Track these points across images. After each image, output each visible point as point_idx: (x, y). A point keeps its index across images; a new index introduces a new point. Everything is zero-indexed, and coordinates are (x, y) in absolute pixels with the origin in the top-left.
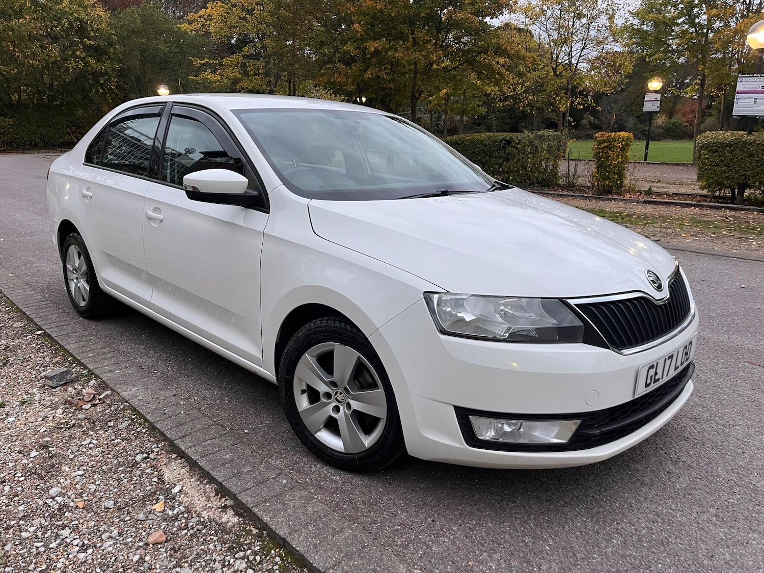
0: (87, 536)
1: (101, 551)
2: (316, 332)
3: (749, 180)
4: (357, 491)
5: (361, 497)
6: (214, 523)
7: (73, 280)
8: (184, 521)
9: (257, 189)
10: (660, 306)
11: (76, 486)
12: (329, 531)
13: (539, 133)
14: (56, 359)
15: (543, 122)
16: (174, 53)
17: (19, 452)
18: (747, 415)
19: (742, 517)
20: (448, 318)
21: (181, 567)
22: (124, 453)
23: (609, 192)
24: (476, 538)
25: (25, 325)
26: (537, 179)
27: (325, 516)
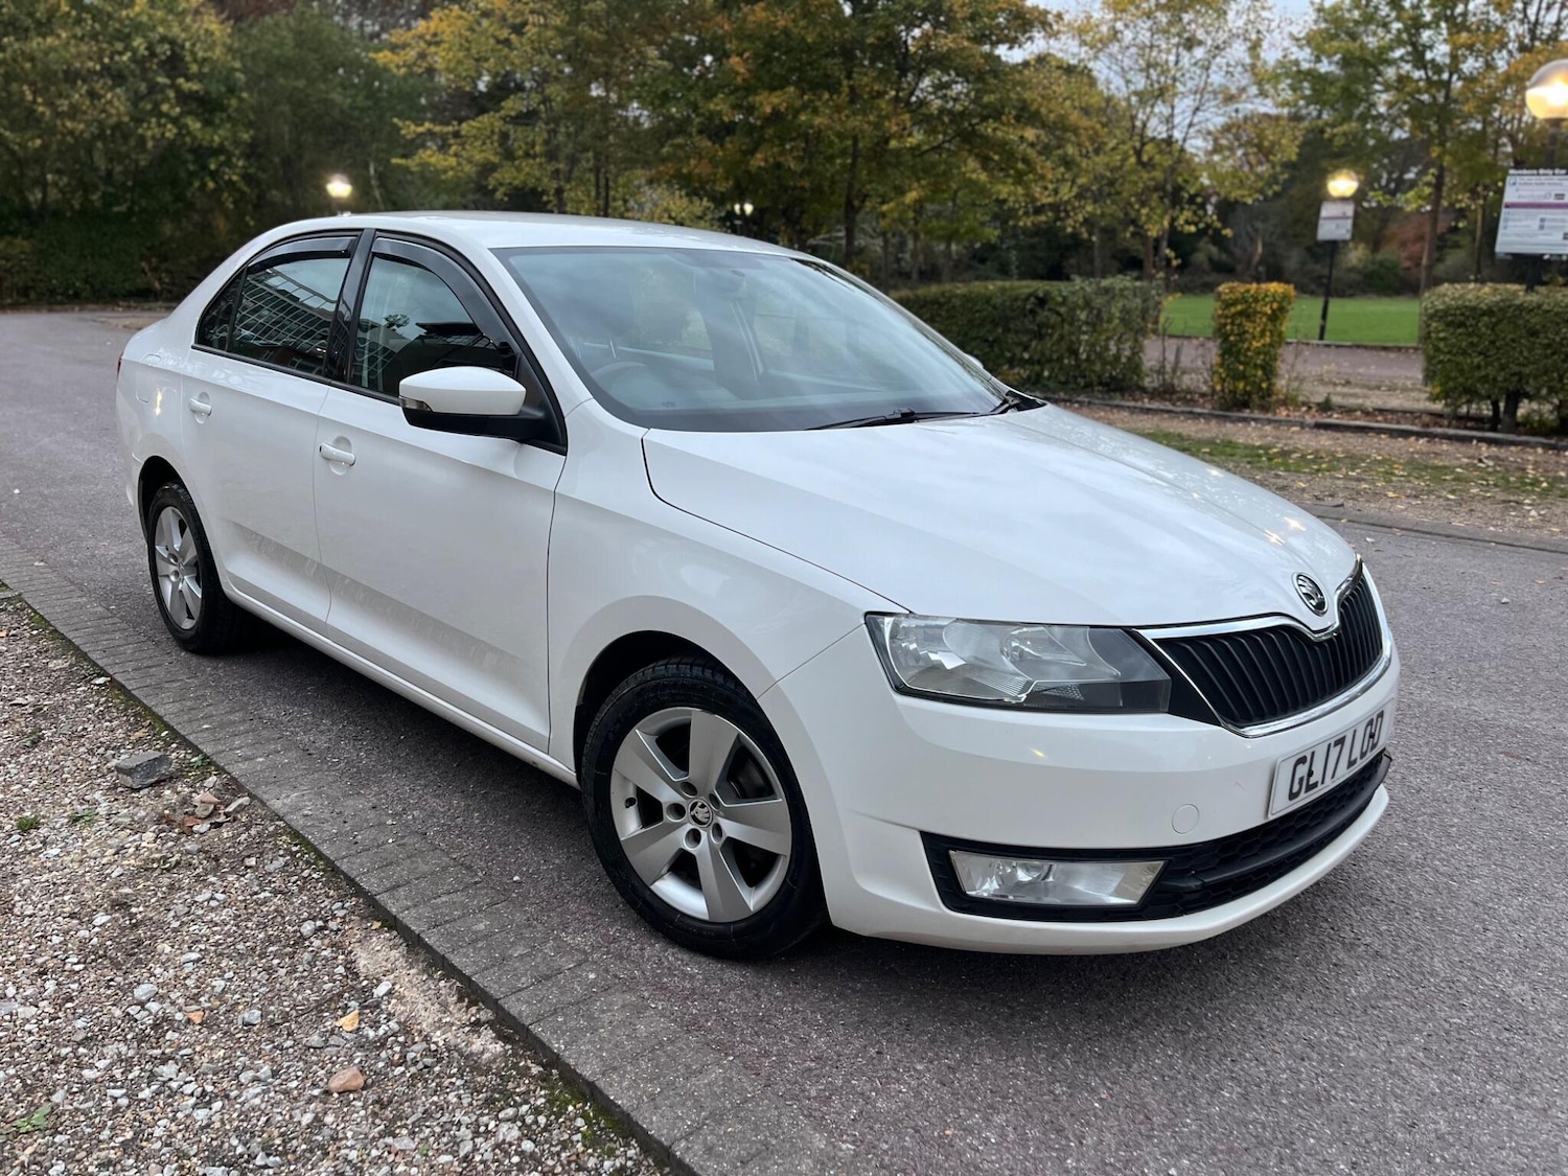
0: (210, 1076)
1: (238, 1106)
2: (657, 686)
3: (1527, 383)
4: (732, 995)
5: (739, 1008)
6: (456, 1054)
7: (168, 576)
8: (397, 1049)
9: (542, 406)
10: (1320, 644)
11: (187, 982)
12: (678, 1070)
13: (1105, 283)
14: (138, 734)
15: (1114, 257)
16: (362, 110)
17: (72, 916)
18: (1497, 856)
19: (1475, 1052)
20: (912, 663)
21: (395, 1136)
22: (279, 919)
23: (1245, 405)
24: (961, 1086)
25: (71, 666)
26: (1099, 377)
27: (671, 1042)
